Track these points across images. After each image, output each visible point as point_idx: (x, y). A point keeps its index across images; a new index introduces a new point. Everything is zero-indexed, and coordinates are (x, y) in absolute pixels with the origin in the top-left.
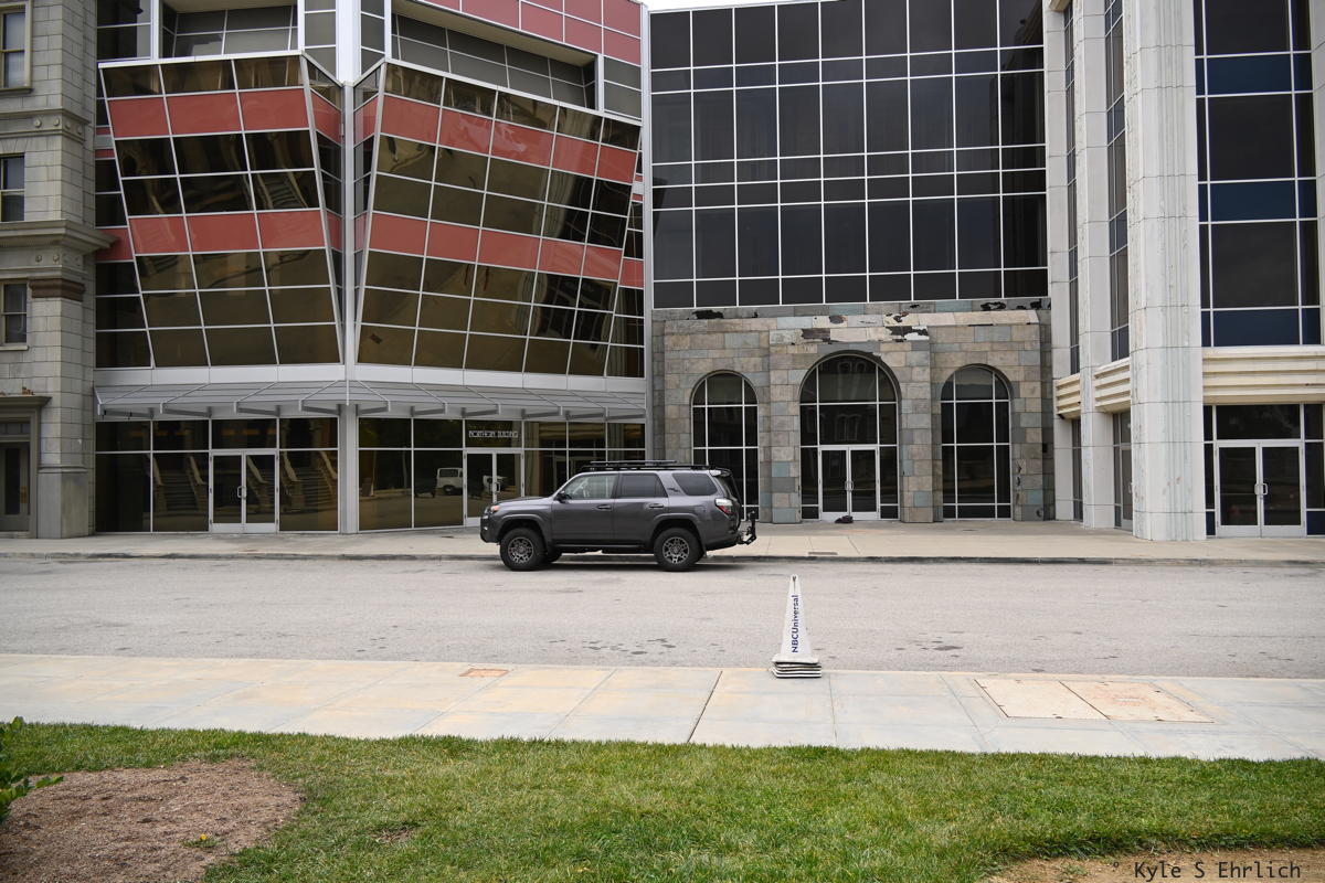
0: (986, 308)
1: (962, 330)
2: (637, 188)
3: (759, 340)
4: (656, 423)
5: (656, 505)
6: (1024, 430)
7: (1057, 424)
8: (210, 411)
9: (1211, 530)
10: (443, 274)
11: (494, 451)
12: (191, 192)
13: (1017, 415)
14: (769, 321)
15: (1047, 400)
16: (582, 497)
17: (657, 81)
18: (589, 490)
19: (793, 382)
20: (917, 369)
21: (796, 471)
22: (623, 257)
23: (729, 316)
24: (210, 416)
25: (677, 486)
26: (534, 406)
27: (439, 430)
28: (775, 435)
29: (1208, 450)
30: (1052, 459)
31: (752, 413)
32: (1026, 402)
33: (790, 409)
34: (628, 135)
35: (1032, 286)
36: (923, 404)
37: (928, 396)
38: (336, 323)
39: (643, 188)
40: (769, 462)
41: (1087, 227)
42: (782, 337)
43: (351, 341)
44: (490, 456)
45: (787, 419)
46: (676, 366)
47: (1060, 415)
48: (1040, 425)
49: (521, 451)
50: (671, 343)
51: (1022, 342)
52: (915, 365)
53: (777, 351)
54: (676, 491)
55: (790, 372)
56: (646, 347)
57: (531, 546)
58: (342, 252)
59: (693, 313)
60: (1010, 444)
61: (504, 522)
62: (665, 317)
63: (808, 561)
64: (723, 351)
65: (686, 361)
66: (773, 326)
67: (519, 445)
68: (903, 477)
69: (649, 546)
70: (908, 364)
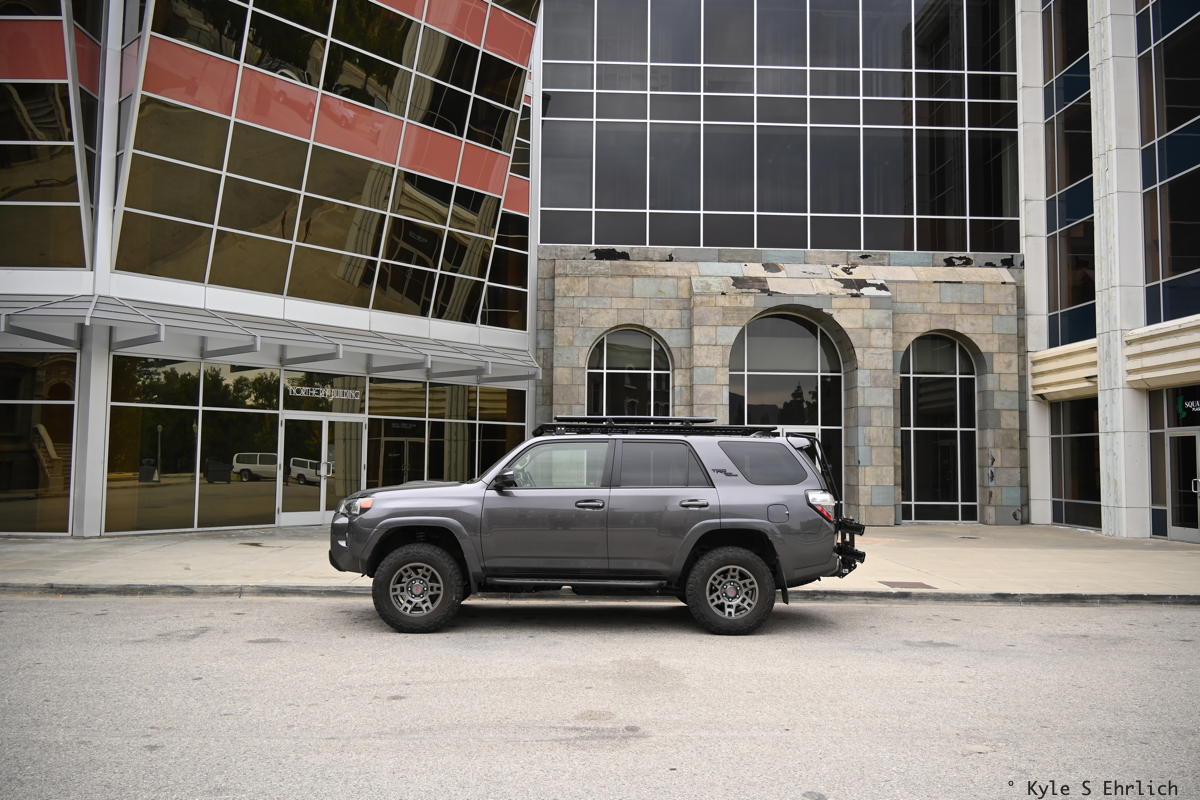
0: (949, 262)
1: (925, 287)
3: (678, 288)
4: (540, 391)
5: (693, 503)
6: (998, 412)
7: (1033, 407)
11: (325, 418)
13: (987, 394)
14: (688, 266)
15: (1022, 378)
19: (723, 343)
20: (876, 333)
22: (509, 173)
25: (731, 468)
26: (384, 354)
28: (698, 409)
30: (1028, 449)
31: (663, 382)
32: (1000, 378)
35: (1001, 240)
36: (884, 375)
37: (889, 366)
38: (82, 204)
39: (533, 89)
42: (708, 286)
43: (105, 236)
44: (320, 423)
45: (714, 389)
46: (569, 317)
47: (1041, 395)
48: (1017, 407)
49: (363, 418)
50: (563, 287)
51: (997, 305)
52: (874, 326)
53: (702, 302)
54: (730, 475)
55: (719, 328)
56: (530, 290)
57: (438, 582)
58: (99, 98)
59: (592, 252)
60: (976, 429)
61: (383, 532)
62: (556, 254)
63: (897, 600)
64: (631, 300)
65: (583, 311)
66: (694, 272)
67: (362, 410)
68: (858, 467)
69: (674, 585)
70: (865, 325)
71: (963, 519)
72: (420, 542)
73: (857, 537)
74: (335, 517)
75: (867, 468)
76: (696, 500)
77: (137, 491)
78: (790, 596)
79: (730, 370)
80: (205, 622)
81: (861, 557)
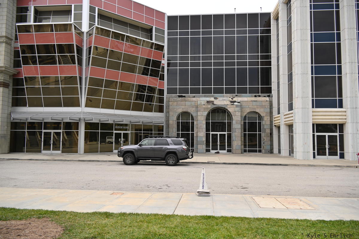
0: (255, 96)
1: (249, 102)
2: (163, 62)
5: (166, 148)
6: (265, 129)
7: (274, 128)
8: (43, 119)
9: (314, 157)
10: (109, 84)
11: (122, 132)
12: (41, 59)
13: (263, 125)
14: (198, 98)
15: (271, 122)
16: (146, 145)
17: (169, 34)
18: (148, 143)
19: (204, 115)
20: (237, 112)
21: (204, 139)
22: (159, 80)
23: (187, 97)
24: (43, 121)
25: (172, 143)
27: (107, 126)
28: (199, 129)
29: (314, 135)
30: (273, 137)
31: (193, 123)
32: (266, 122)
33: (203, 122)
34: (161, 48)
35: (268, 91)
36: (238, 121)
37: (240, 120)
38: (80, 96)
39: (164, 62)
40: (197, 136)
41: (282, 76)
42: (201, 103)
43: (83, 101)
44: (121, 133)
46: (172, 110)
47: (275, 125)
48: (270, 128)
50: (171, 104)
51: (265, 106)
53: (199, 107)
55: (203, 112)
56: (164, 104)
57: (131, 158)
58: (82, 77)
59: (177, 96)
60: (261, 133)
61: (124, 152)
62: (170, 97)
64: (185, 106)
65: (175, 109)
67: (129, 131)
68: (233, 141)
70: (235, 111)
71: (258, 152)
79: (207, 121)
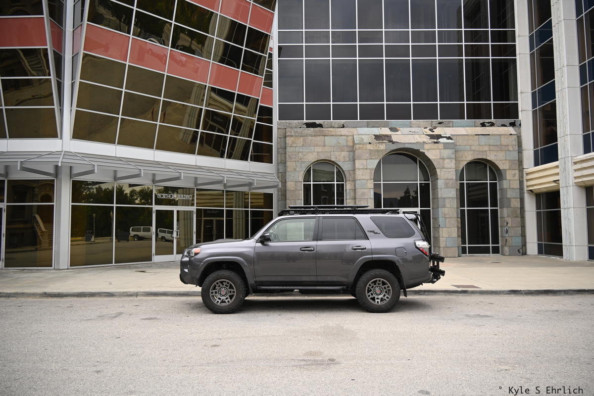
0: (483, 125)
1: (471, 137)
3: (347, 141)
4: (280, 193)
6: (509, 199)
7: (527, 196)
11: (175, 209)
13: (503, 190)
14: (352, 130)
15: (521, 182)
16: (285, 239)
19: (370, 167)
20: (447, 161)
22: (262, 86)
23: (326, 126)
26: (204, 177)
28: (359, 201)
30: (525, 217)
31: (341, 188)
33: (368, 184)
35: (510, 113)
36: (451, 182)
37: (454, 178)
38: (56, 107)
39: (274, 44)
42: (362, 139)
43: (67, 121)
44: (172, 212)
45: (366, 191)
46: (294, 156)
47: (531, 190)
48: (519, 196)
49: (194, 209)
50: (291, 142)
51: (508, 145)
52: (446, 158)
53: (359, 148)
54: (376, 233)
55: (368, 161)
56: (274, 144)
57: (233, 289)
58: (62, 55)
59: (304, 124)
60: (498, 208)
61: (206, 264)
62: (287, 126)
63: (461, 295)
64: (324, 147)
65: (300, 154)
66: (355, 133)
67: (193, 205)
68: (439, 228)
69: (350, 289)
70: (441, 157)
71: (492, 253)
72: (224, 269)
73: (440, 263)
74: (182, 258)
75: (444, 229)
76: (360, 246)
77: (85, 246)
78: (407, 293)
79: (374, 181)
80: (120, 310)
81: (443, 273)
